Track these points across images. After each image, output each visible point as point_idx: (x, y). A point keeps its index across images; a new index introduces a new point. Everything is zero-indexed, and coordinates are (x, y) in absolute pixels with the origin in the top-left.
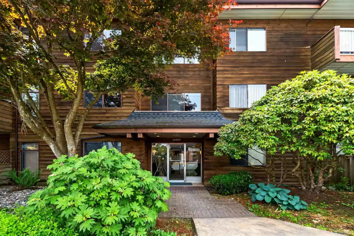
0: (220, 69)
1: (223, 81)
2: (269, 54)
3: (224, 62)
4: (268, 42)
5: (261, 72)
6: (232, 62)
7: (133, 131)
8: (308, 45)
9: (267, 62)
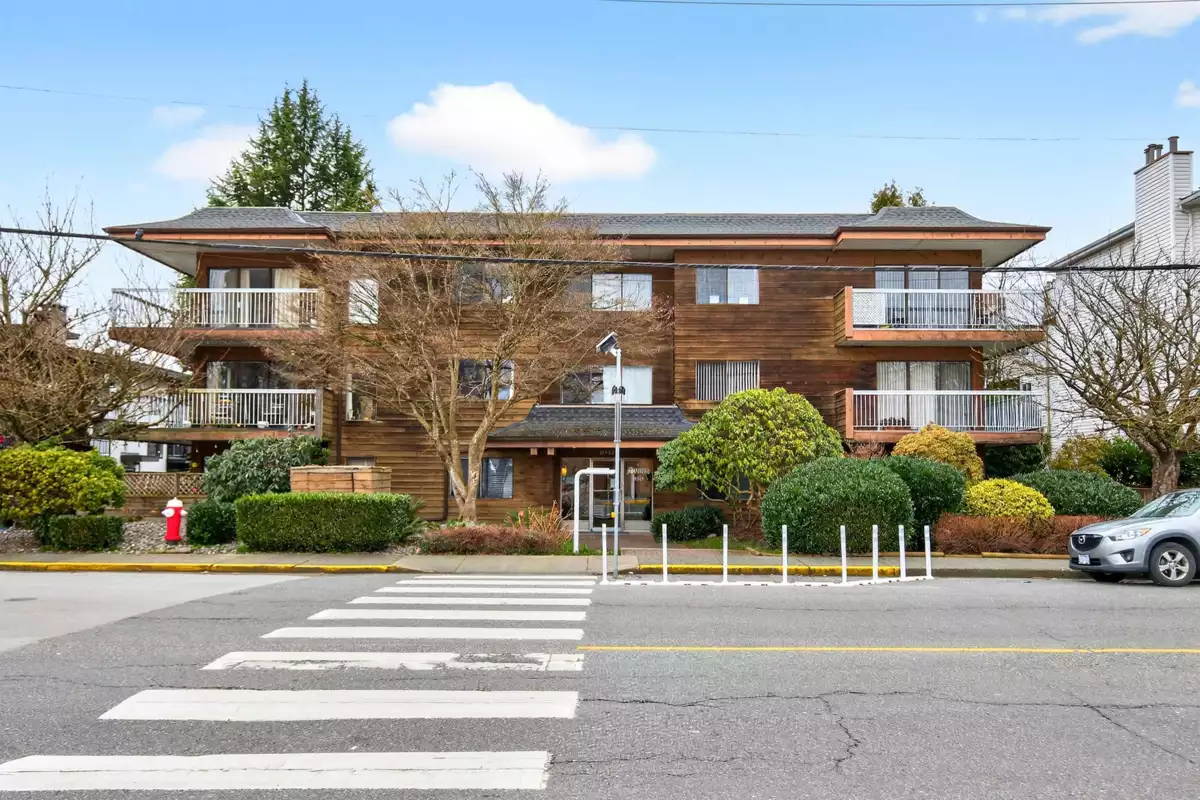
0: (682, 333)
1: (686, 355)
2: (762, 309)
3: (688, 322)
4: (763, 289)
5: (749, 339)
6: (702, 322)
7: (540, 445)
8: (830, 295)
9: (761, 322)
